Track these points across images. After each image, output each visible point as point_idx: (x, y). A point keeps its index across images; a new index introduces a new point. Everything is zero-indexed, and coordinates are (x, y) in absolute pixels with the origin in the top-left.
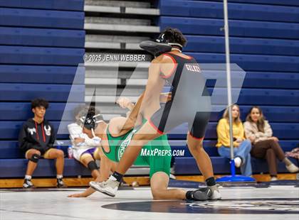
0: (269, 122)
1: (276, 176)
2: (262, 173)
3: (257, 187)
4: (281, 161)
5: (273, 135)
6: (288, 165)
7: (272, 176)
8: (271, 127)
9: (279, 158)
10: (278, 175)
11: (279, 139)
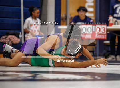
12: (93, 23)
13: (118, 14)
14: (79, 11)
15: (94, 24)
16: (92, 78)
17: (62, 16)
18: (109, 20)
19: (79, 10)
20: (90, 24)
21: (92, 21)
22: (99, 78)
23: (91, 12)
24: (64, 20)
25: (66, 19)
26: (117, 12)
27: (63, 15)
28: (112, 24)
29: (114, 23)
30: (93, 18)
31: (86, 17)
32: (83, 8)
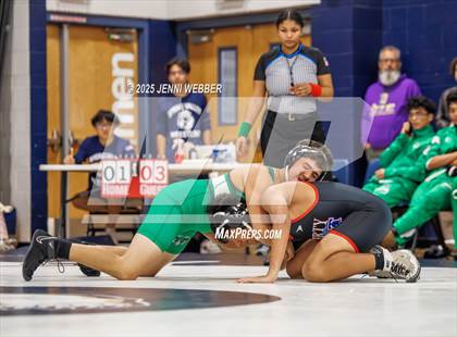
12: (132, 156)
13: (182, 130)
14: (97, 124)
15: (135, 157)
16: (128, 305)
17: (49, 136)
18: (174, 146)
19: (96, 121)
20: (123, 158)
21: (129, 148)
22: (147, 304)
23: (128, 127)
24: (56, 148)
25: (61, 144)
26: (181, 124)
27: (52, 135)
28: (183, 158)
29: (187, 154)
30: (134, 142)
31: (116, 139)
32: (109, 115)
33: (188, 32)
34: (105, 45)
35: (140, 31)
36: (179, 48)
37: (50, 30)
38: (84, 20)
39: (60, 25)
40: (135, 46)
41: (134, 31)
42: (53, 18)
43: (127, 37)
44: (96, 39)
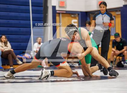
0: (10, 42)
1: (12, 66)
2: (6, 65)
3: (4, 71)
4: (15, 59)
5: (12, 48)
6: (18, 61)
7: (11, 66)
8: (11, 45)
9: (14, 58)
10: (14, 66)
11: (14, 50)
33: (90, 14)
34: (70, 18)
35: (78, 14)
36: (88, 18)
37: (57, 15)
38: (65, 12)
39: (59, 13)
40: (77, 18)
41: (77, 14)
42: (58, 12)
43: (75, 16)
44: (68, 16)
